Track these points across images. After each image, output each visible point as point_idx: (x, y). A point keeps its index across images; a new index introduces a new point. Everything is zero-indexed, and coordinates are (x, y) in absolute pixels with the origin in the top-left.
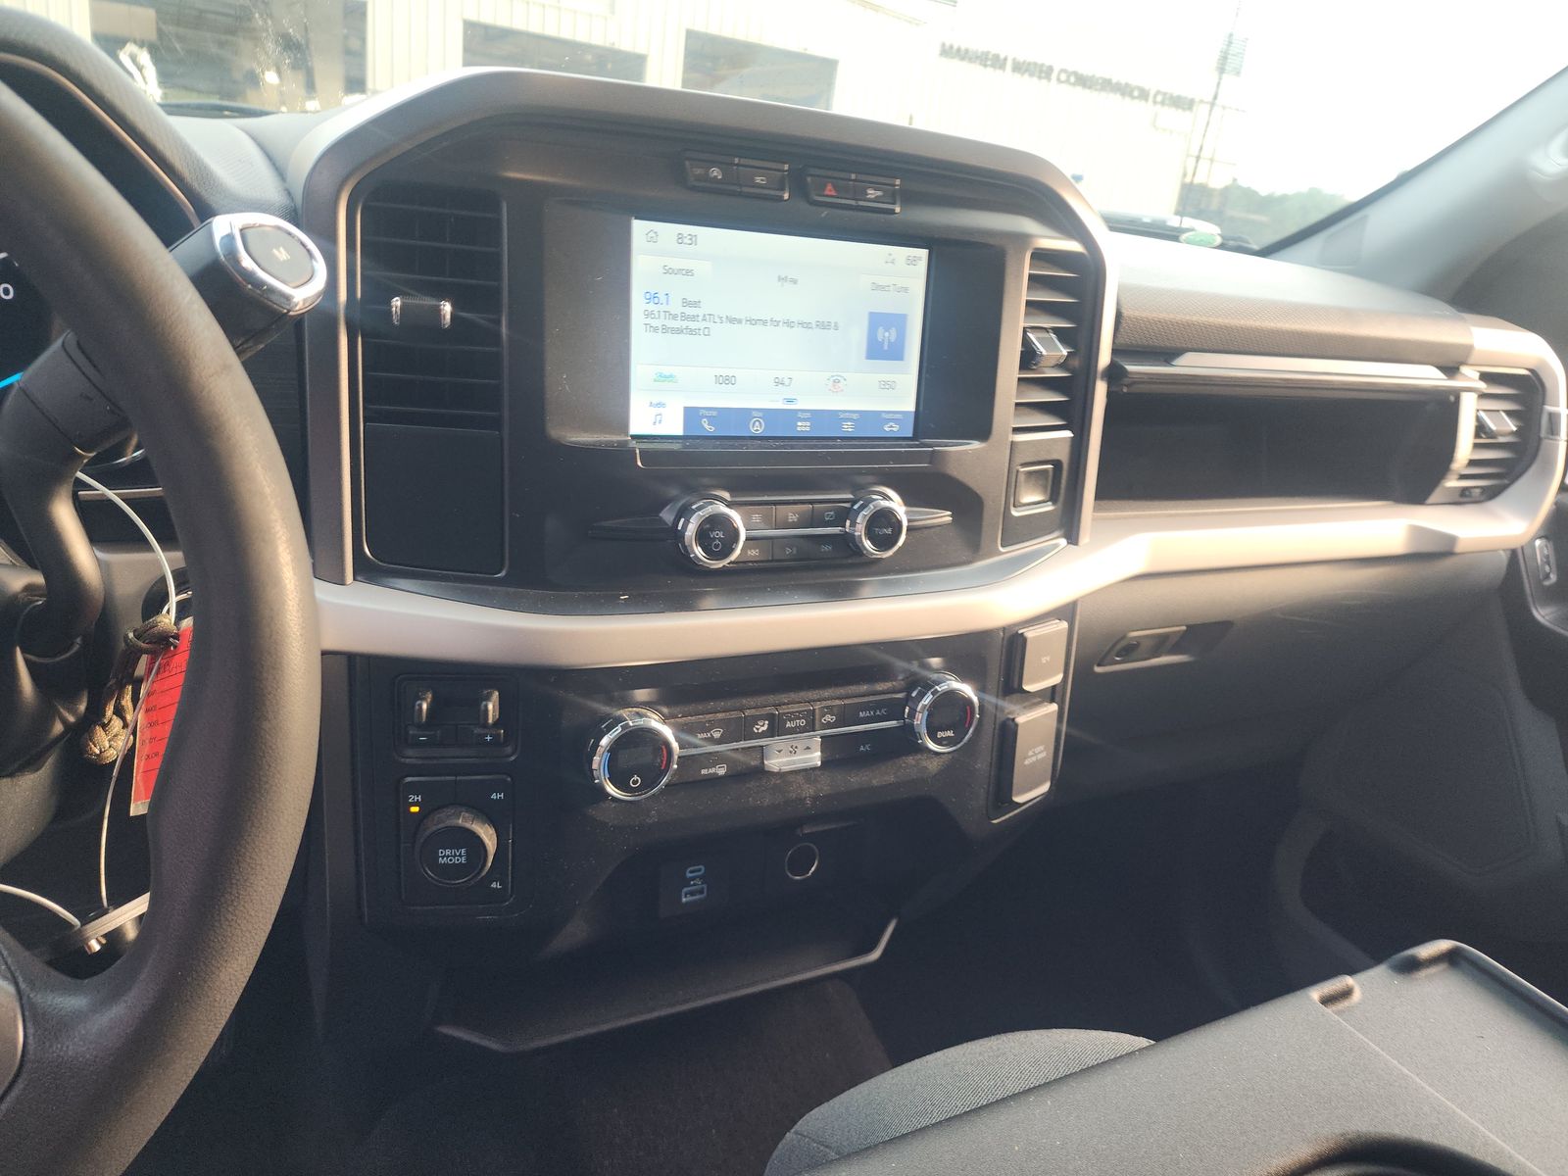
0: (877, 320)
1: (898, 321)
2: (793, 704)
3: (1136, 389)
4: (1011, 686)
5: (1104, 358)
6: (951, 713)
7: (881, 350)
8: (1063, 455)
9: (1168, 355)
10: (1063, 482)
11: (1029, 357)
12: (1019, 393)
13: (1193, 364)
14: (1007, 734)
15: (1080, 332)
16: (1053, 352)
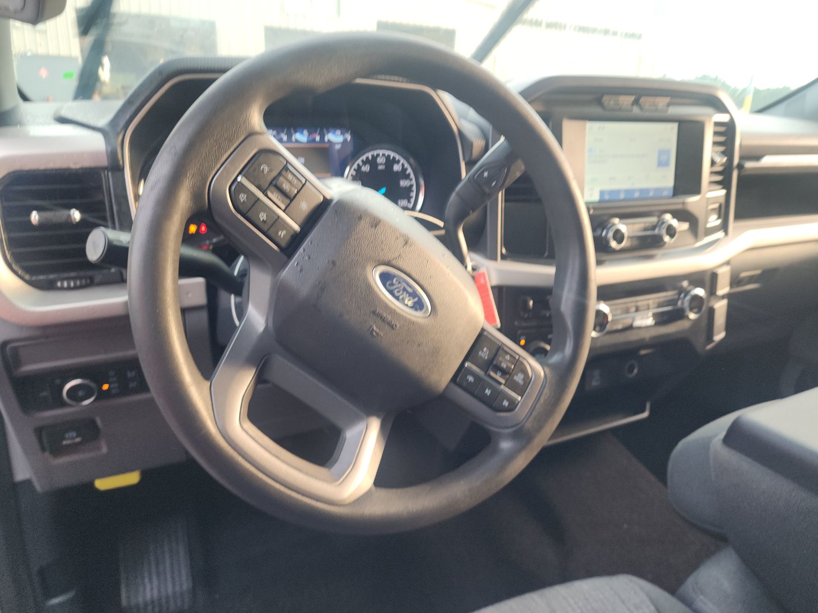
0: (661, 153)
1: (667, 152)
2: (642, 300)
3: (747, 173)
4: (712, 292)
5: (736, 161)
6: (697, 302)
7: (662, 164)
8: (722, 200)
9: (758, 158)
10: (723, 212)
11: (713, 163)
12: (710, 177)
13: (769, 161)
14: (711, 311)
15: (728, 152)
16: (721, 160)
